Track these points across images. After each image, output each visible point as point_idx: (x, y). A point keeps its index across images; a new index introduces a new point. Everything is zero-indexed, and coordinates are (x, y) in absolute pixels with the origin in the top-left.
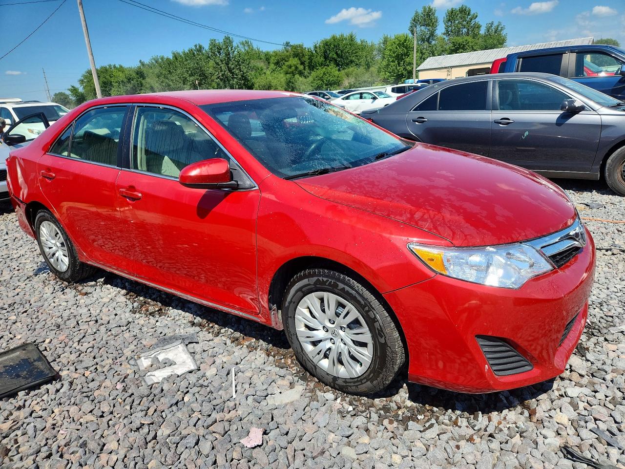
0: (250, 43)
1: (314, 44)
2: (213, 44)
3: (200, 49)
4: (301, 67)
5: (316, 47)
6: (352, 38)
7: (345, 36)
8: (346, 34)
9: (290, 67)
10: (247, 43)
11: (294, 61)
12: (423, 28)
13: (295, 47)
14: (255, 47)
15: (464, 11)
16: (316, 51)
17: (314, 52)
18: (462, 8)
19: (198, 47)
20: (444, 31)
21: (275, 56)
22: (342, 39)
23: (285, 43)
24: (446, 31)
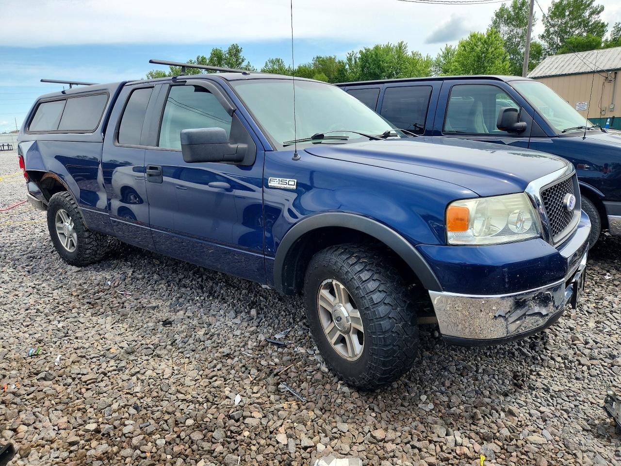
0: (280, 61)
1: (348, 56)
5: (350, 60)
6: (401, 48)
8: (394, 43)
13: (324, 61)
14: (286, 66)
16: (350, 65)
17: (347, 67)
20: (542, 33)
22: (388, 49)
23: (315, 57)
24: (548, 31)
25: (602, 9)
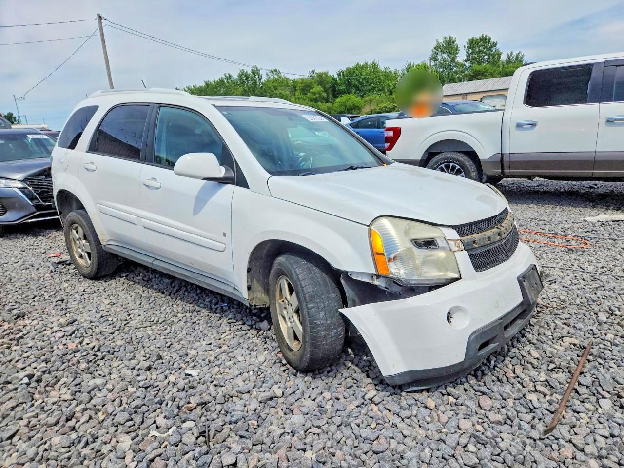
0: (279, 71)
1: (338, 72)
2: (242, 72)
3: (229, 77)
4: (324, 94)
5: (339, 75)
6: (375, 66)
7: (369, 64)
8: (369, 62)
9: (314, 93)
10: (276, 70)
11: (319, 88)
12: (444, 55)
13: (320, 75)
14: (282, 75)
15: (485, 40)
16: (340, 79)
17: (338, 80)
18: (483, 37)
19: (227, 75)
20: (465, 58)
21: (301, 83)
22: (365, 66)
23: (311, 71)
24: (468, 58)
25: (496, 44)
